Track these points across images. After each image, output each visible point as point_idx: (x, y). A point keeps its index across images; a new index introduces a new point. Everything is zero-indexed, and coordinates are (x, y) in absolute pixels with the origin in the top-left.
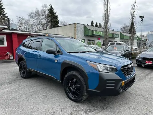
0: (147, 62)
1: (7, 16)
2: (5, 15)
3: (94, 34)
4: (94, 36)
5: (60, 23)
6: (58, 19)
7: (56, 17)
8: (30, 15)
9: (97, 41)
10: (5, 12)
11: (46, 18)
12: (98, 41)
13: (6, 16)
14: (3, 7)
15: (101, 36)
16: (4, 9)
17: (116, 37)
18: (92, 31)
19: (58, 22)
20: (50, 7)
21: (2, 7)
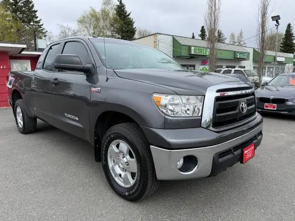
0: (266, 107)
1: (42, 25)
2: (38, 22)
3: (193, 52)
4: (192, 57)
5: (136, 33)
6: (134, 27)
7: (130, 23)
8: (81, 22)
9: (201, 67)
10: (37, 17)
11: (111, 24)
12: (203, 66)
13: (40, 24)
14: (35, 9)
15: (207, 57)
16: (36, 11)
17: (244, 59)
18: (189, 47)
19: (133, 32)
20: (118, 3)
21: (33, 8)
